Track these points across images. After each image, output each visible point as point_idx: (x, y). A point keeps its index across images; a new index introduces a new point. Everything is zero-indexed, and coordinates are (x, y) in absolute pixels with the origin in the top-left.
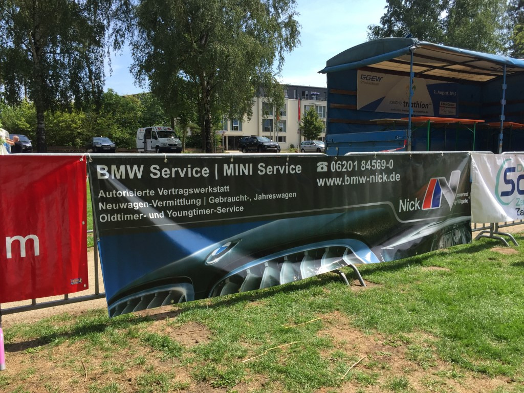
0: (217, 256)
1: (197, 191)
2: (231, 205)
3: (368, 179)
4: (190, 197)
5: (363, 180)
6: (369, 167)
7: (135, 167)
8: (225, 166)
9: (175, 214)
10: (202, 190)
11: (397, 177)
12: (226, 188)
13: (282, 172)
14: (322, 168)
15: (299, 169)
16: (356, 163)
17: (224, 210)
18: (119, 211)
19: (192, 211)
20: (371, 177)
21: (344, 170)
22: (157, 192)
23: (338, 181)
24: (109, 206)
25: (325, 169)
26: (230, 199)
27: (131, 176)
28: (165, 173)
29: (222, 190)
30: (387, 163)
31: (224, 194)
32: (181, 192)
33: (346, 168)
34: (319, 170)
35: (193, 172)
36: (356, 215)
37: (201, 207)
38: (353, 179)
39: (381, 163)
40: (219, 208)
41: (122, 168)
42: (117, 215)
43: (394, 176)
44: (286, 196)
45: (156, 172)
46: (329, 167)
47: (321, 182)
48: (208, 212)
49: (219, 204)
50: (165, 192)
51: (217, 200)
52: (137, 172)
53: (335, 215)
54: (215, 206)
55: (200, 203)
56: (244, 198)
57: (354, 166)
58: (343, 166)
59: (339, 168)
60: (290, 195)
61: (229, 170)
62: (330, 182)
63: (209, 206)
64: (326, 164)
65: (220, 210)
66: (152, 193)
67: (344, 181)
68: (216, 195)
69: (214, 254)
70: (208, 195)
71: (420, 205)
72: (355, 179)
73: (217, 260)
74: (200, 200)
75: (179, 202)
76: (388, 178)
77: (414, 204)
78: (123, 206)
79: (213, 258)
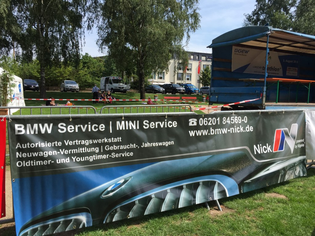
0: (112, 191)
1: (95, 141)
2: (123, 151)
3: (229, 131)
4: (90, 146)
5: (225, 131)
6: (229, 122)
7: (46, 125)
8: (118, 123)
9: (78, 159)
10: (100, 141)
11: (250, 129)
12: (119, 139)
13: (162, 126)
14: (193, 123)
15: (175, 124)
16: (218, 119)
17: (117, 155)
18: (32, 159)
19: (92, 157)
20: (231, 129)
21: (210, 124)
22: (63, 143)
23: (205, 133)
24: (24, 155)
25: (195, 124)
26: (122, 147)
27: (43, 131)
28: (71, 129)
29: (116, 140)
30: (243, 119)
31: (117, 144)
32: (83, 142)
33: (211, 123)
34: (190, 124)
35: (92, 128)
36: (223, 157)
37: (99, 153)
38: (217, 131)
39: (238, 119)
40: (113, 154)
41: (36, 126)
42: (30, 162)
43: (248, 127)
44: (167, 144)
45: (62, 128)
46: (198, 122)
47: (192, 133)
48: (104, 157)
49: (113, 151)
50: (71, 143)
51: (111, 148)
52: (48, 129)
53: (205, 157)
54: (110, 152)
55: (98, 150)
56: (134, 146)
57: (217, 121)
58: (209, 121)
59: (206, 123)
60: (169, 143)
61: (121, 126)
62: (199, 133)
63: (105, 152)
64: (196, 120)
65: (114, 155)
66: (60, 144)
67: (209, 132)
68: (111, 144)
69: (109, 189)
70: (104, 144)
71: (272, 148)
72: (219, 131)
73: (111, 194)
74: (98, 148)
75: (82, 150)
76: (244, 129)
77: (266, 148)
78: (35, 154)
79: (109, 192)
